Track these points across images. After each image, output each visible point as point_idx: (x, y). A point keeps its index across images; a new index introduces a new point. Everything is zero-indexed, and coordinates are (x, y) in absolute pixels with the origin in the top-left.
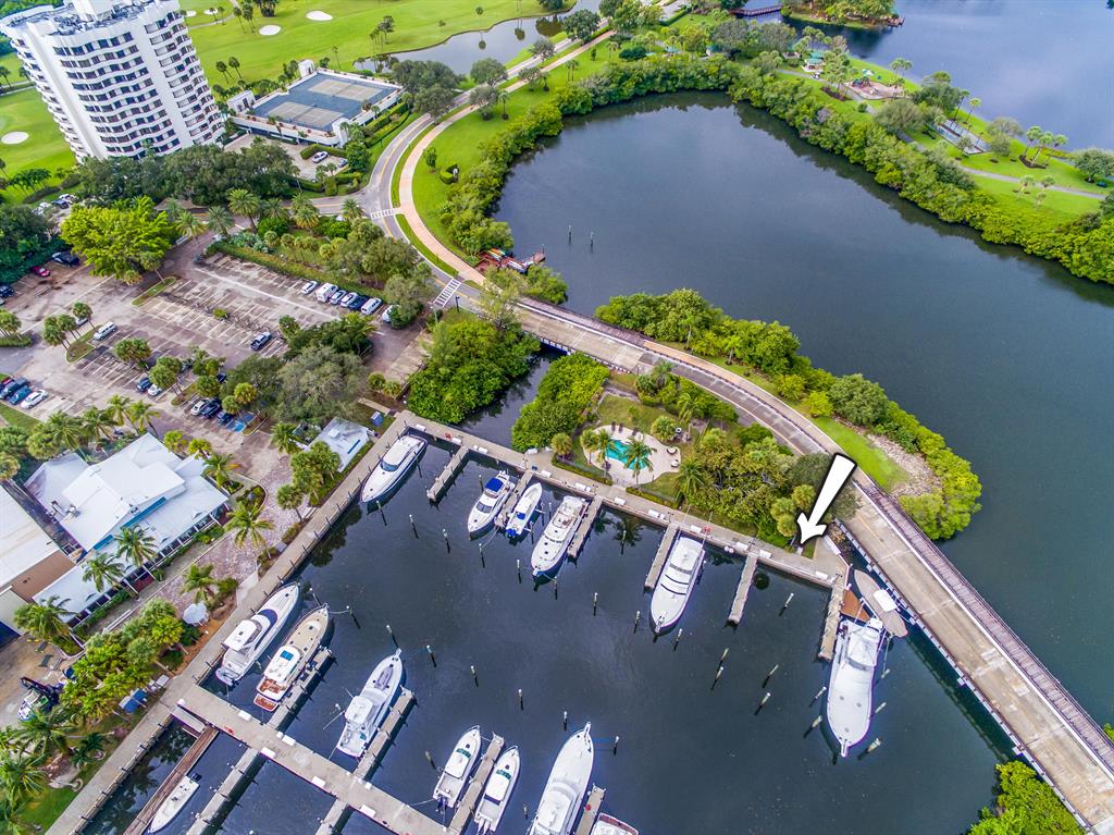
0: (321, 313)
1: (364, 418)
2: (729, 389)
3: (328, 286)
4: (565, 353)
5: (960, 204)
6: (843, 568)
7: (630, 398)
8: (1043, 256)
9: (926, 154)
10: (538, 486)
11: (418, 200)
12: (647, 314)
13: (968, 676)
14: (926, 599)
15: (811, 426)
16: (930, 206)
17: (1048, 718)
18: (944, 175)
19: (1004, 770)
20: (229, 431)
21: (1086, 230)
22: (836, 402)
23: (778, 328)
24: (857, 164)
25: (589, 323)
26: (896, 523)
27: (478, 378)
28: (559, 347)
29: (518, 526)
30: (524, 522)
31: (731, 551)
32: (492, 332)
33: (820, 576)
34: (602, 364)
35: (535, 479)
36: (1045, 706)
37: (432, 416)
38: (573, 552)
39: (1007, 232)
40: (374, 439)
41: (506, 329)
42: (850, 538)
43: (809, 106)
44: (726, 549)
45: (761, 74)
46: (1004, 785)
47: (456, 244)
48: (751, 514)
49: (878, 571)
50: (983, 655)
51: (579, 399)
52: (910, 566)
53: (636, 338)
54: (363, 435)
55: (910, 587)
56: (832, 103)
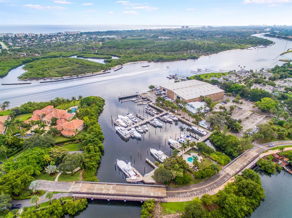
40: (206, 129)
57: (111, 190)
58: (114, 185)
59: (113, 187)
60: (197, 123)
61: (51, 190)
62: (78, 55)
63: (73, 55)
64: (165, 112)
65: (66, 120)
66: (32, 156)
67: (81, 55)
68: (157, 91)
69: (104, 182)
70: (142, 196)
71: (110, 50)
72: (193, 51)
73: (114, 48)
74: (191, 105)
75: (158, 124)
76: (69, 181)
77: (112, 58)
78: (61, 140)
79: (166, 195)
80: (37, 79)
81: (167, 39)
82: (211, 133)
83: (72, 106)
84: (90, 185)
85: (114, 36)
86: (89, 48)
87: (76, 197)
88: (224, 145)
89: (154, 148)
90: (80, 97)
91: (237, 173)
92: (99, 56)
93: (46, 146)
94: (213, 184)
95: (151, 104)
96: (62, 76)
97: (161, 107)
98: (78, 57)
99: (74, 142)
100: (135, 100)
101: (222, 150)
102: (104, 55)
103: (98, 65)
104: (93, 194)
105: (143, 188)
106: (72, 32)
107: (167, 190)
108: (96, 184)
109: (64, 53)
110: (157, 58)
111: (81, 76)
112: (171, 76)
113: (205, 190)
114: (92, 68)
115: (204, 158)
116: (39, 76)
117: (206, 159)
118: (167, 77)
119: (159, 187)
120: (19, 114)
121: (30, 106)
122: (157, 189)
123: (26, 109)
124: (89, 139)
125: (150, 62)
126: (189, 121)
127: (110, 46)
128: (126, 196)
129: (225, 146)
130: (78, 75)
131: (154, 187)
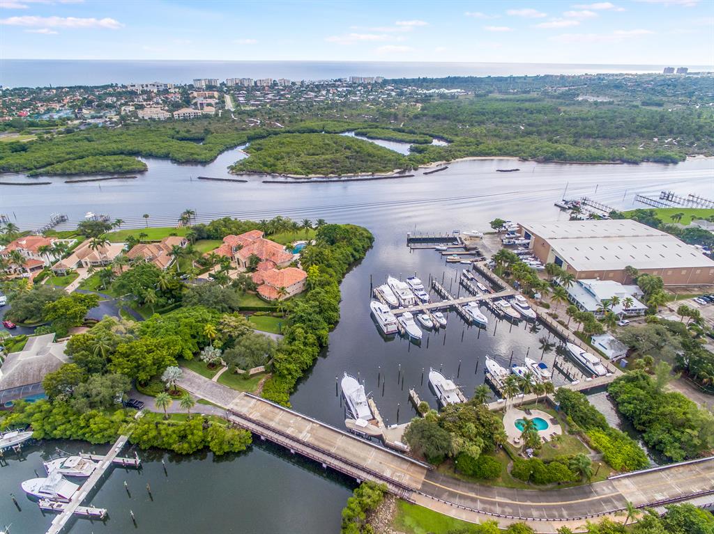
14: (345, 445)
40: (609, 360)
57: (305, 433)
58: (315, 425)
59: (312, 429)
60: (586, 338)
61: (201, 395)
62: (359, 130)
63: (349, 131)
64: (509, 291)
65: (275, 264)
66: (187, 320)
67: (364, 130)
68: (507, 236)
69: (298, 411)
70: (363, 470)
71: (435, 123)
72: (670, 140)
73: (445, 118)
74: (588, 288)
75: (478, 318)
76: (236, 388)
77: (431, 142)
78: (253, 303)
79: (419, 487)
80: (260, 173)
81: (601, 102)
82: (619, 373)
83: (301, 240)
84: (270, 408)
85: (459, 90)
86: (388, 116)
87: (234, 423)
88: (644, 418)
89: (441, 371)
90: (321, 222)
91: (652, 505)
92: (403, 135)
93: (220, 307)
94: (561, 507)
95: (480, 265)
96: (309, 173)
97: (503, 278)
98: (356, 134)
99: (274, 314)
100: (445, 248)
101: (635, 429)
102: (414, 133)
103: (390, 157)
104: (268, 428)
105: (373, 453)
106: (364, 78)
107: (427, 477)
108: (282, 412)
109: (330, 125)
110: (547, 152)
111: (348, 177)
112: (566, 203)
113: (529, 512)
114: (375, 161)
115: (567, 434)
116: (266, 168)
117: (572, 437)
118: (555, 205)
119: (413, 463)
120: (203, 238)
121: (225, 226)
122: (405, 466)
123: (216, 230)
124: (299, 314)
125: (525, 160)
126: (568, 328)
127: (437, 115)
128: (329, 455)
129: (649, 422)
130: (340, 175)
131: (399, 460)
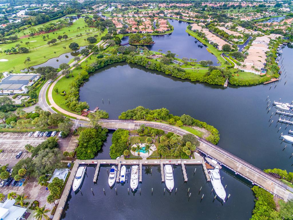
0: (37, 141)
1: (66, 166)
2: (159, 126)
3: (37, 132)
4: (115, 130)
5: (184, 75)
6: (202, 158)
7: (137, 136)
8: (203, 82)
9: (174, 67)
10: (124, 166)
11: (56, 102)
12: (132, 114)
13: (237, 171)
14: (221, 158)
15: (180, 129)
16: (179, 77)
17: (254, 174)
18: (179, 70)
19: (253, 189)
20: (17, 187)
21: (209, 75)
22: (183, 122)
23: (164, 109)
24: (160, 71)
25: (118, 121)
26: (207, 144)
27: (95, 144)
28: (113, 129)
29: (123, 179)
30: (124, 177)
31: (177, 164)
32: (95, 130)
33: (199, 162)
34: (126, 130)
35: (122, 165)
36: (252, 171)
37: (86, 158)
38: (141, 180)
39: (195, 79)
40: (70, 171)
41: (98, 129)
42: (200, 151)
43: (146, 61)
44: (176, 164)
45: (133, 57)
46: (255, 192)
47: (73, 111)
48: (179, 153)
49: (209, 156)
50: (237, 166)
51: (124, 140)
52: (215, 152)
53: (132, 121)
54: (67, 171)
55: (217, 157)
56: (150, 60)
57: (240, 167)
59: (237, 168)
